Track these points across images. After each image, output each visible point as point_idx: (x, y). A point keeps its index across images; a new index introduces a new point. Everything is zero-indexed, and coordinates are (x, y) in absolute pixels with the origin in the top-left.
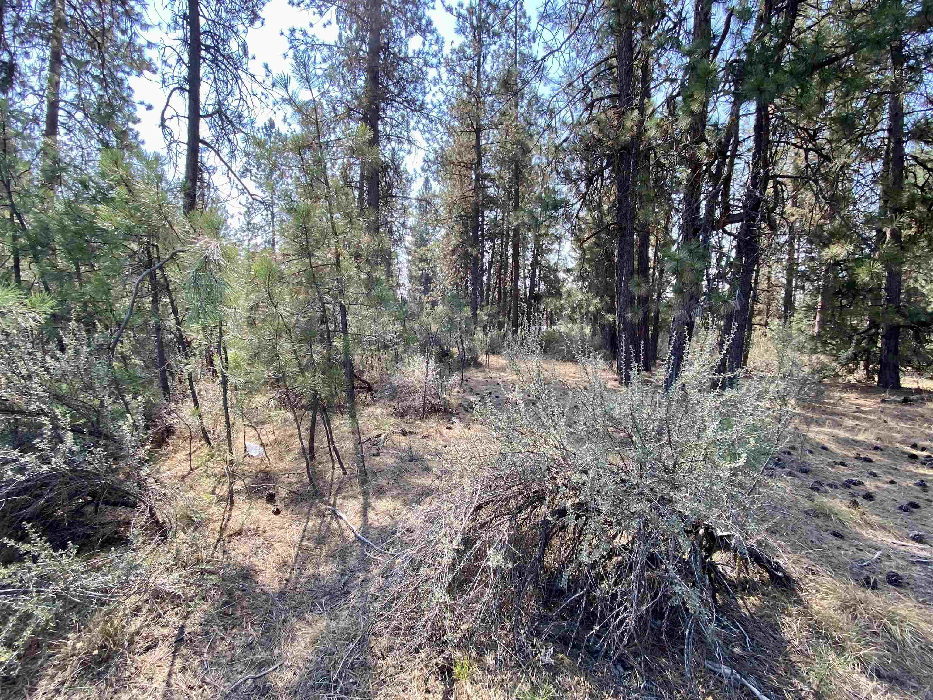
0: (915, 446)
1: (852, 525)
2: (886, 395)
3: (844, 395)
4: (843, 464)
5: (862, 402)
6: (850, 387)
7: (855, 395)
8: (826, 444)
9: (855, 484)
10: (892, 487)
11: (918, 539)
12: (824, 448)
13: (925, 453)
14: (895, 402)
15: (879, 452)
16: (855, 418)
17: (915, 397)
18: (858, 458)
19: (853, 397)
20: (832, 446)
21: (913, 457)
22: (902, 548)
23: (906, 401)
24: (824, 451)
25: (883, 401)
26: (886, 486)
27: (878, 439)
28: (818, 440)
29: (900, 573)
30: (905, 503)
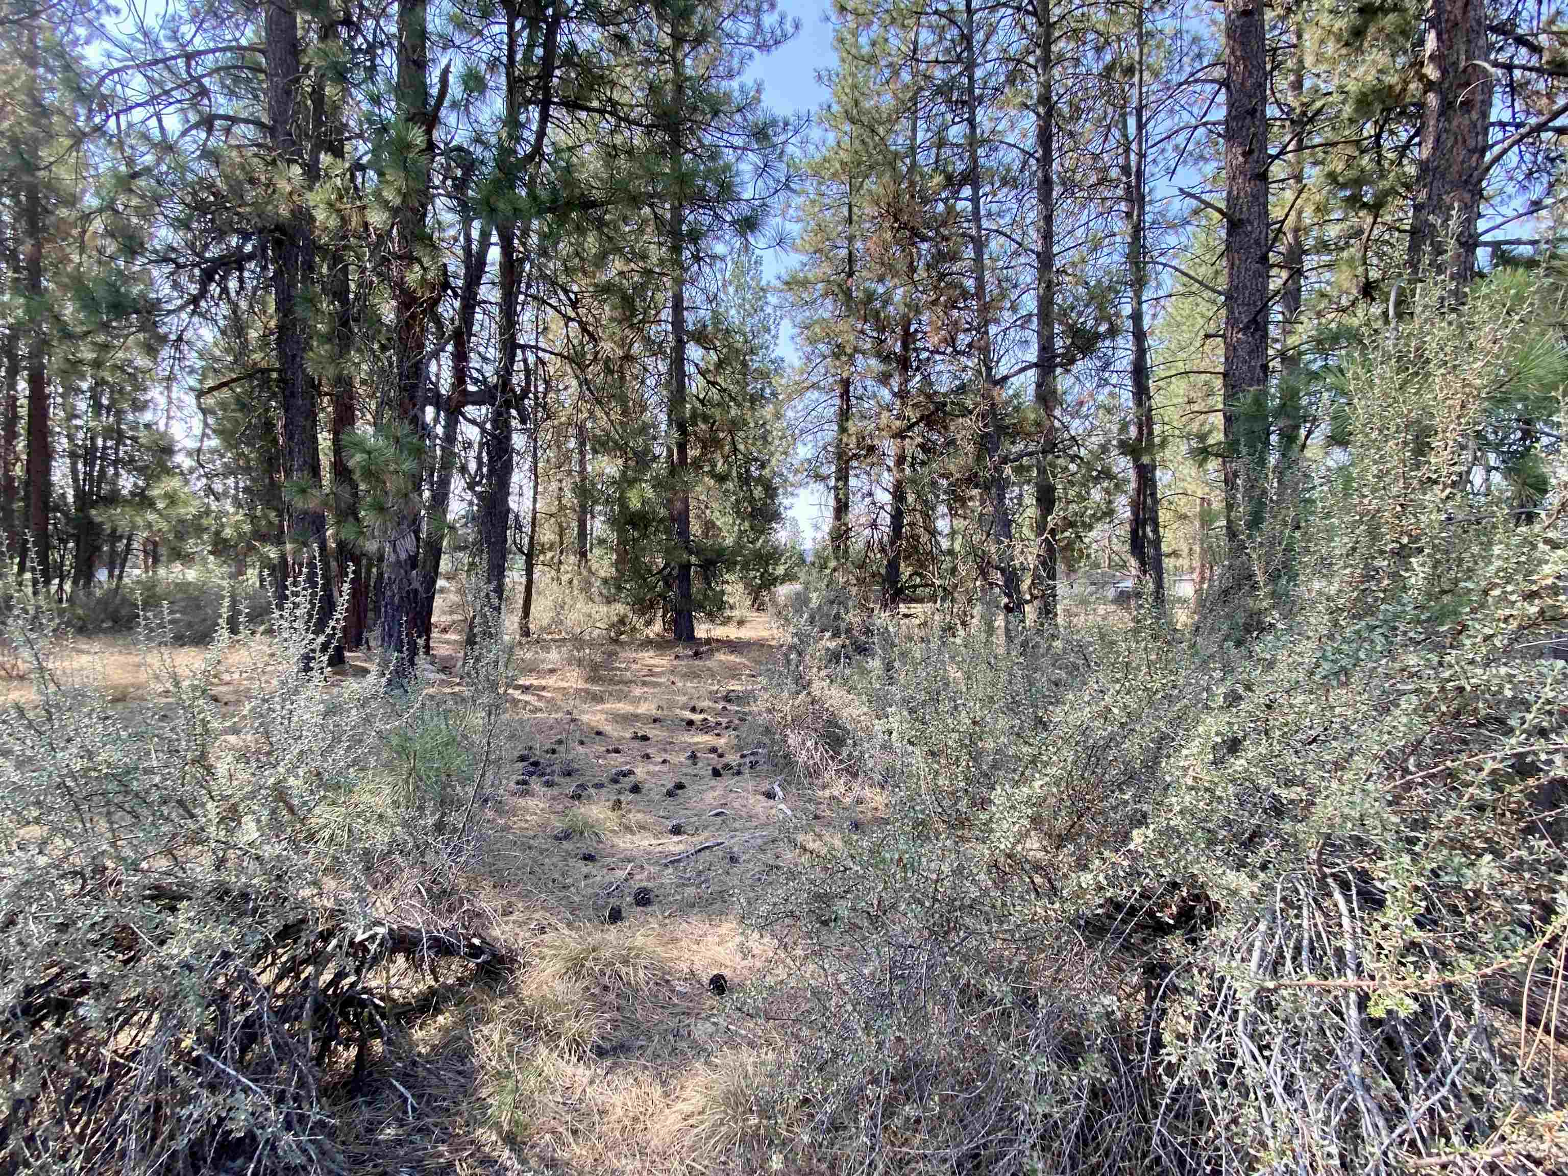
0: (693, 710)
1: (609, 835)
2: (679, 650)
3: (640, 655)
4: (617, 751)
5: (656, 661)
6: (648, 643)
7: (651, 653)
8: (601, 728)
9: (625, 775)
10: (665, 768)
11: (677, 830)
12: (599, 733)
13: (702, 716)
14: (688, 657)
15: (657, 725)
16: (644, 684)
17: (705, 648)
18: (636, 737)
19: (649, 657)
20: (608, 728)
21: (690, 723)
22: (660, 849)
23: (697, 655)
24: (598, 738)
25: (677, 657)
26: (657, 768)
27: (659, 707)
28: (593, 724)
29: (650, 885)
30: (670, 786)
